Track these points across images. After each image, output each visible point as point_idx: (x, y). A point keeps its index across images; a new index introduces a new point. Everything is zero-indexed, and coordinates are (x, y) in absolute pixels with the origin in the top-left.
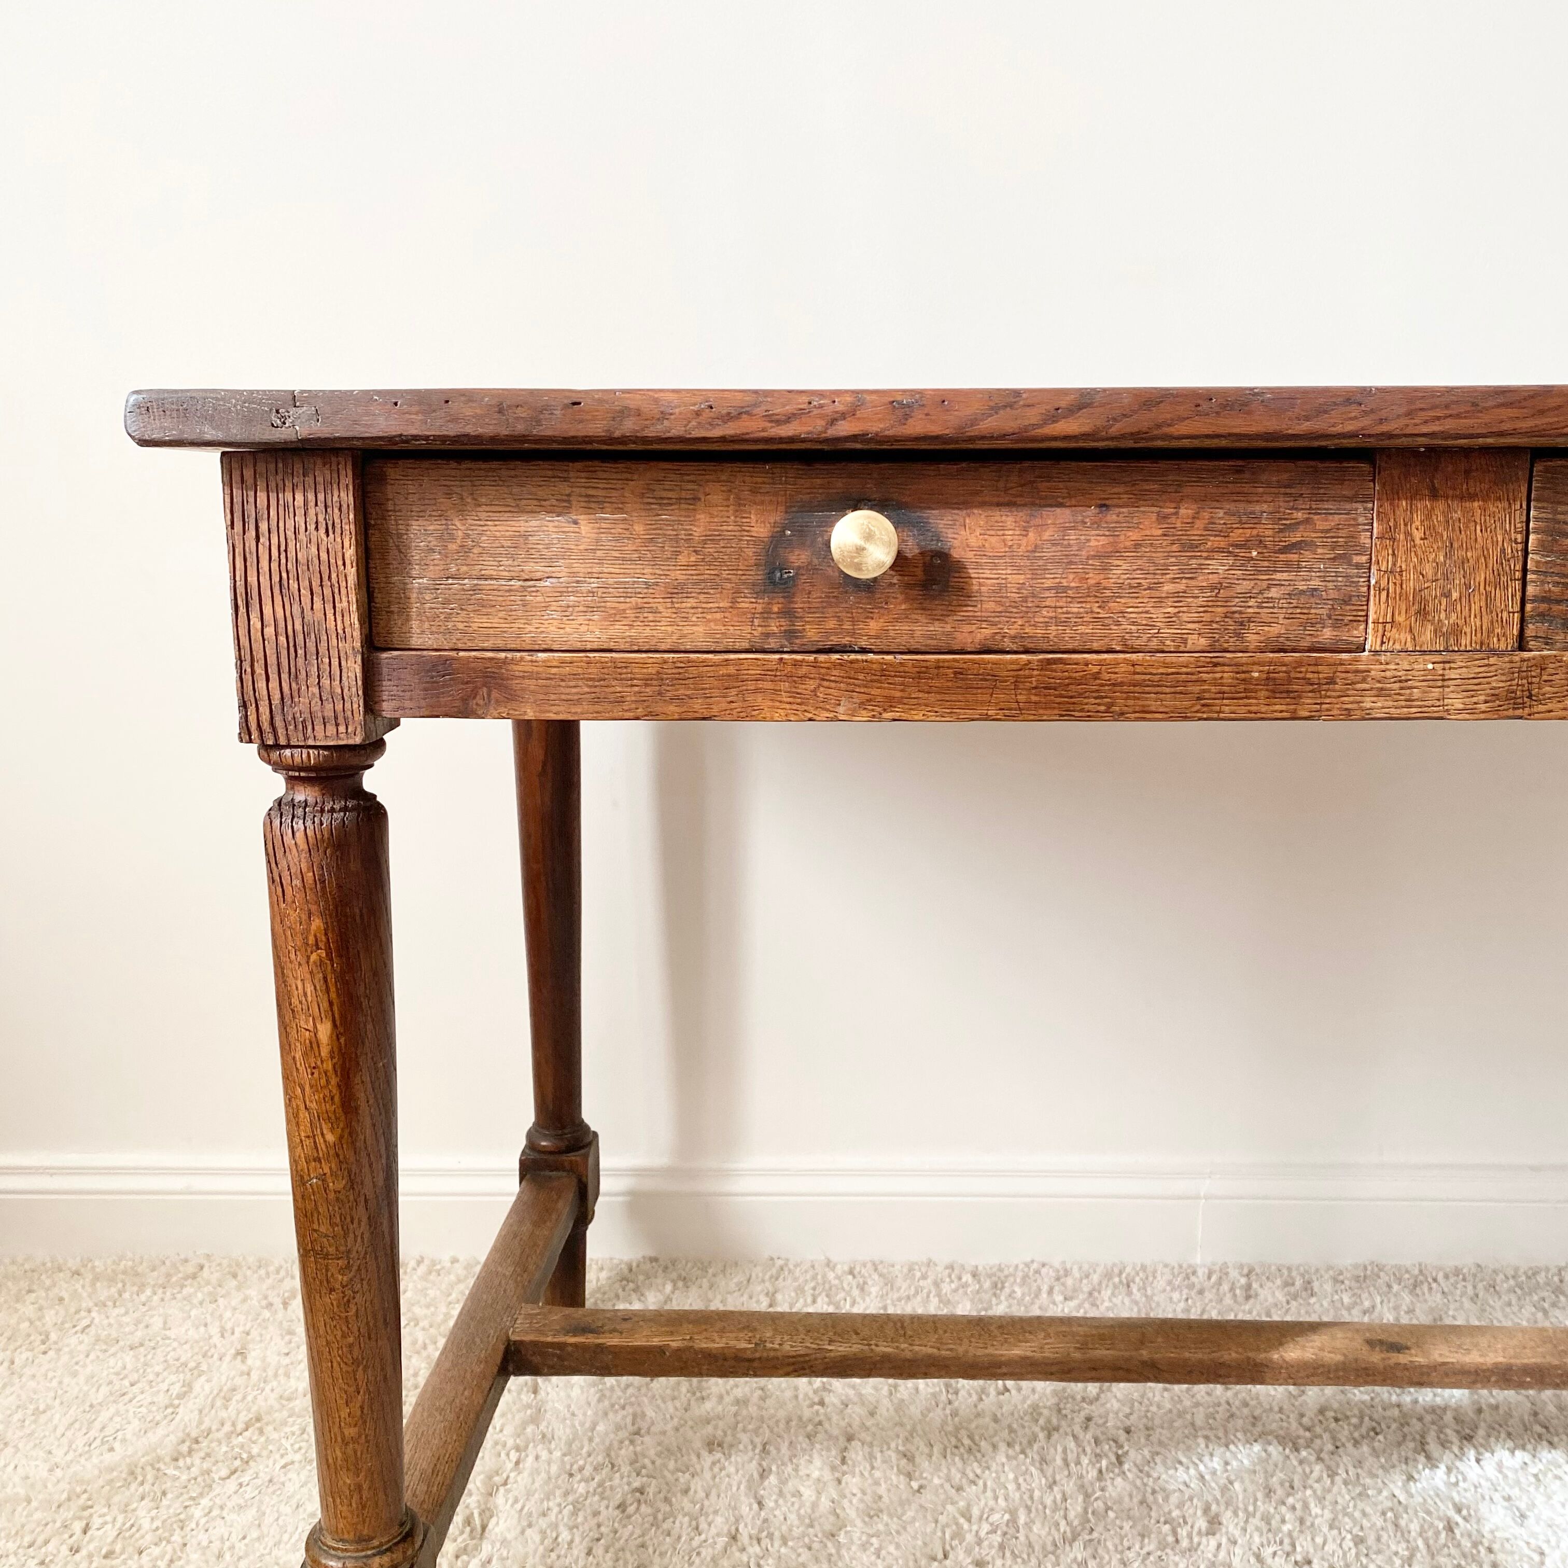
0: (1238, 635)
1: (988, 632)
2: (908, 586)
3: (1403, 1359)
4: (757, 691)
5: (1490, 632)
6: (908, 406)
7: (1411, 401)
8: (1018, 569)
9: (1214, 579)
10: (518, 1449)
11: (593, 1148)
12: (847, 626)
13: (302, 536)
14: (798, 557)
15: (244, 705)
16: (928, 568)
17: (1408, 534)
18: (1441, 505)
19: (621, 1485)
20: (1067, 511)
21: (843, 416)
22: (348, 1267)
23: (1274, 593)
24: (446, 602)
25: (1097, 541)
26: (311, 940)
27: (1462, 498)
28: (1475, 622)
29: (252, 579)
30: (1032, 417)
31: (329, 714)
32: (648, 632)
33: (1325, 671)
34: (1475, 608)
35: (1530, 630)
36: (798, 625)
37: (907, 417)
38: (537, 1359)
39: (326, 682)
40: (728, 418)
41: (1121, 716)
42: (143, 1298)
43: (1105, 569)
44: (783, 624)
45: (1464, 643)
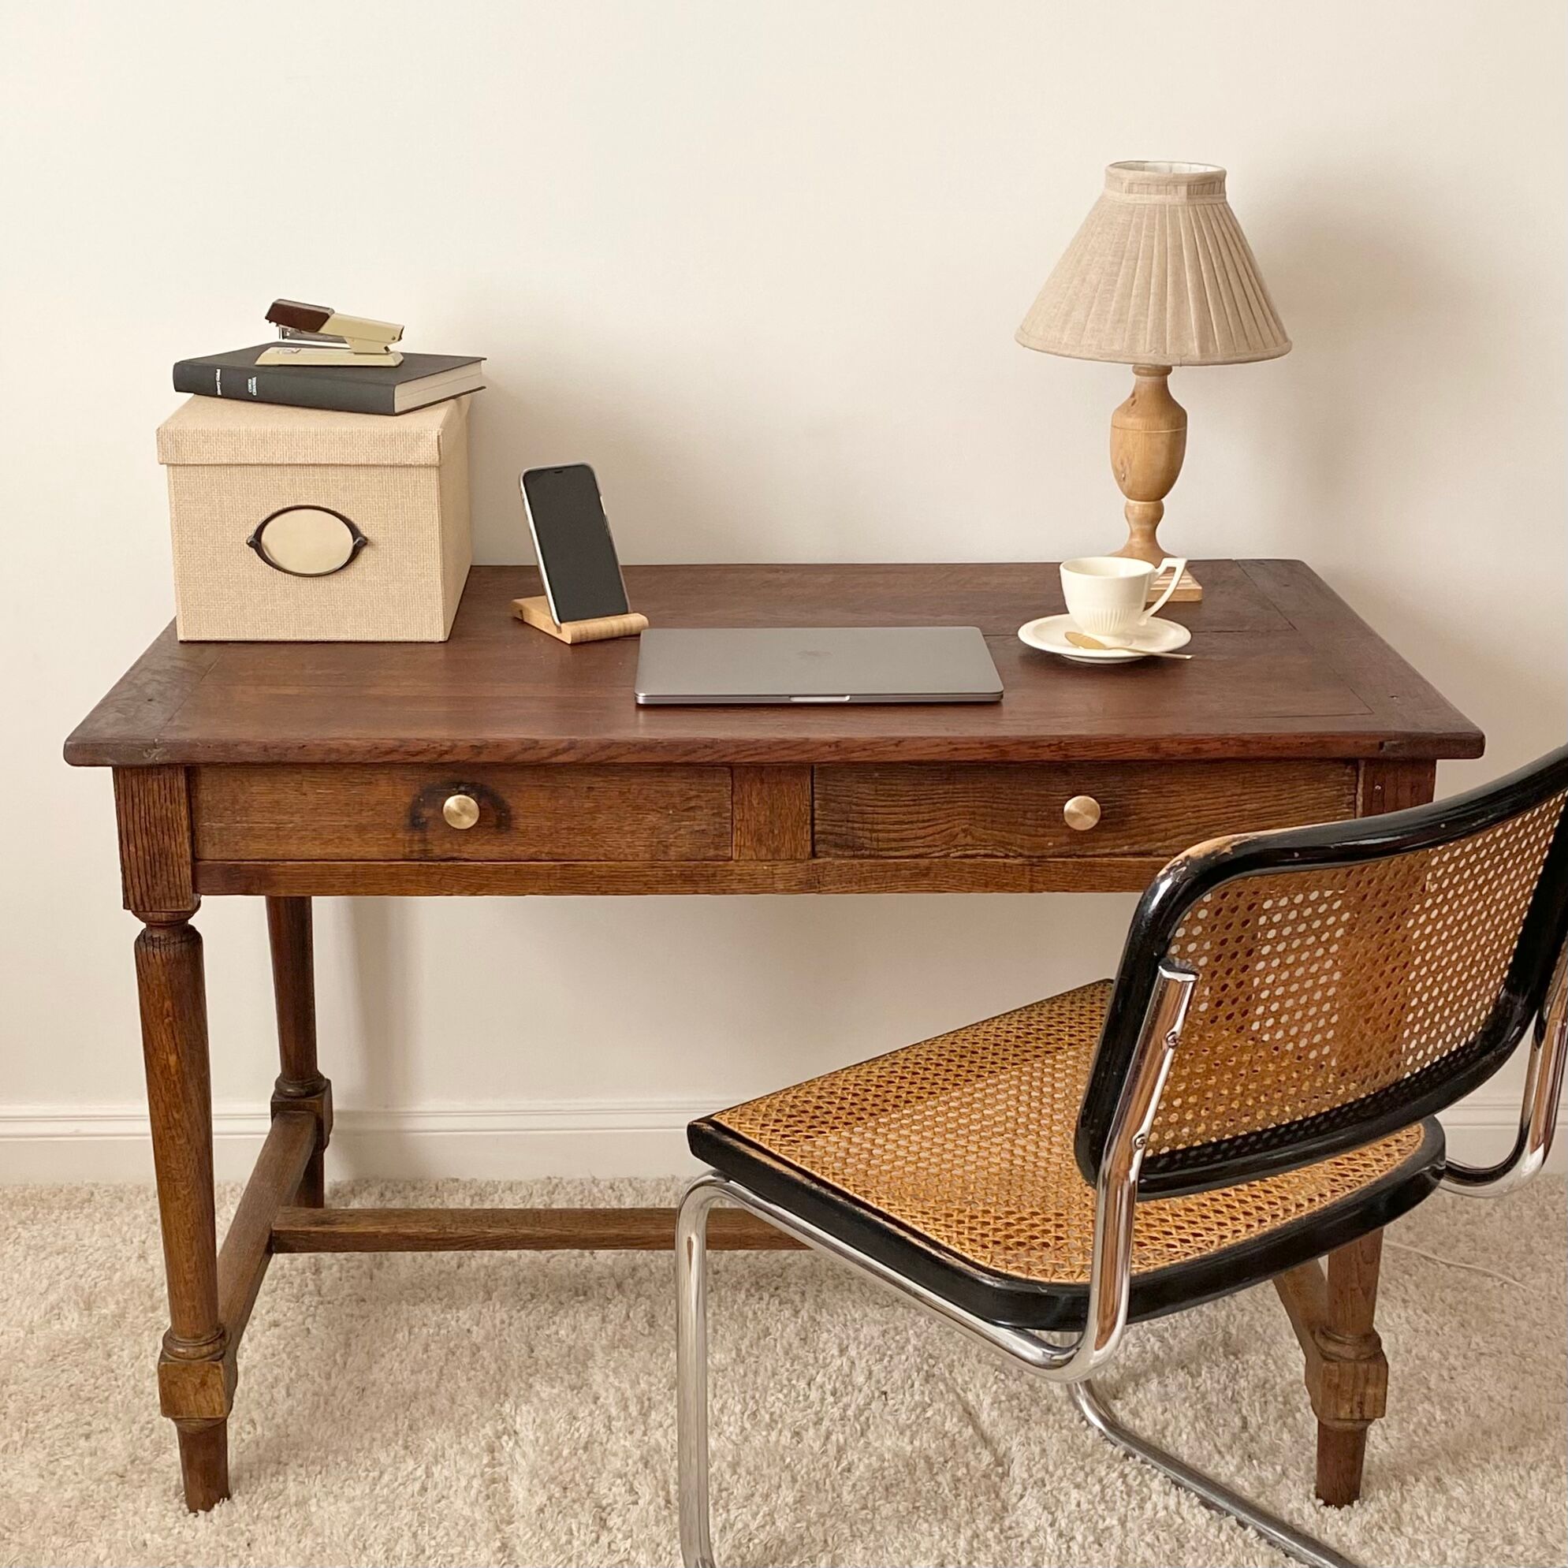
0: (665, 853)
1: (532, 850)
2: (491, 824)
4: (407, 881)
5: (796, 850)
6: (480, 747)
7: (737, 746)
8: (548, 819)
9: (651, 824)
11: (327, 1092)
12: (456, 847)
13: (158, 805)
14: (427, 812)
15: (126, 890)
16: (499, 818)
17: (750, 801)
18: (765, 786)
21: (446, 752)
22: (187, 1186)
23: (682, 832)
24: (235, 835)
25: (588, 805)
26: (165, 1012)
28: (788, 845)
29: (131, 826)
31: (174, 895)
32: (346, 850)
33: (711, 871)
34: (787, 838)
35: (818, 848)
36: (429, 847)
37: (480, 753)
38: (291, 1242)
39: (172, 879)
40: (387, 753)
41: (605, 893)
43: (594, 819)
44: (421, 846)
45: (783, 856)
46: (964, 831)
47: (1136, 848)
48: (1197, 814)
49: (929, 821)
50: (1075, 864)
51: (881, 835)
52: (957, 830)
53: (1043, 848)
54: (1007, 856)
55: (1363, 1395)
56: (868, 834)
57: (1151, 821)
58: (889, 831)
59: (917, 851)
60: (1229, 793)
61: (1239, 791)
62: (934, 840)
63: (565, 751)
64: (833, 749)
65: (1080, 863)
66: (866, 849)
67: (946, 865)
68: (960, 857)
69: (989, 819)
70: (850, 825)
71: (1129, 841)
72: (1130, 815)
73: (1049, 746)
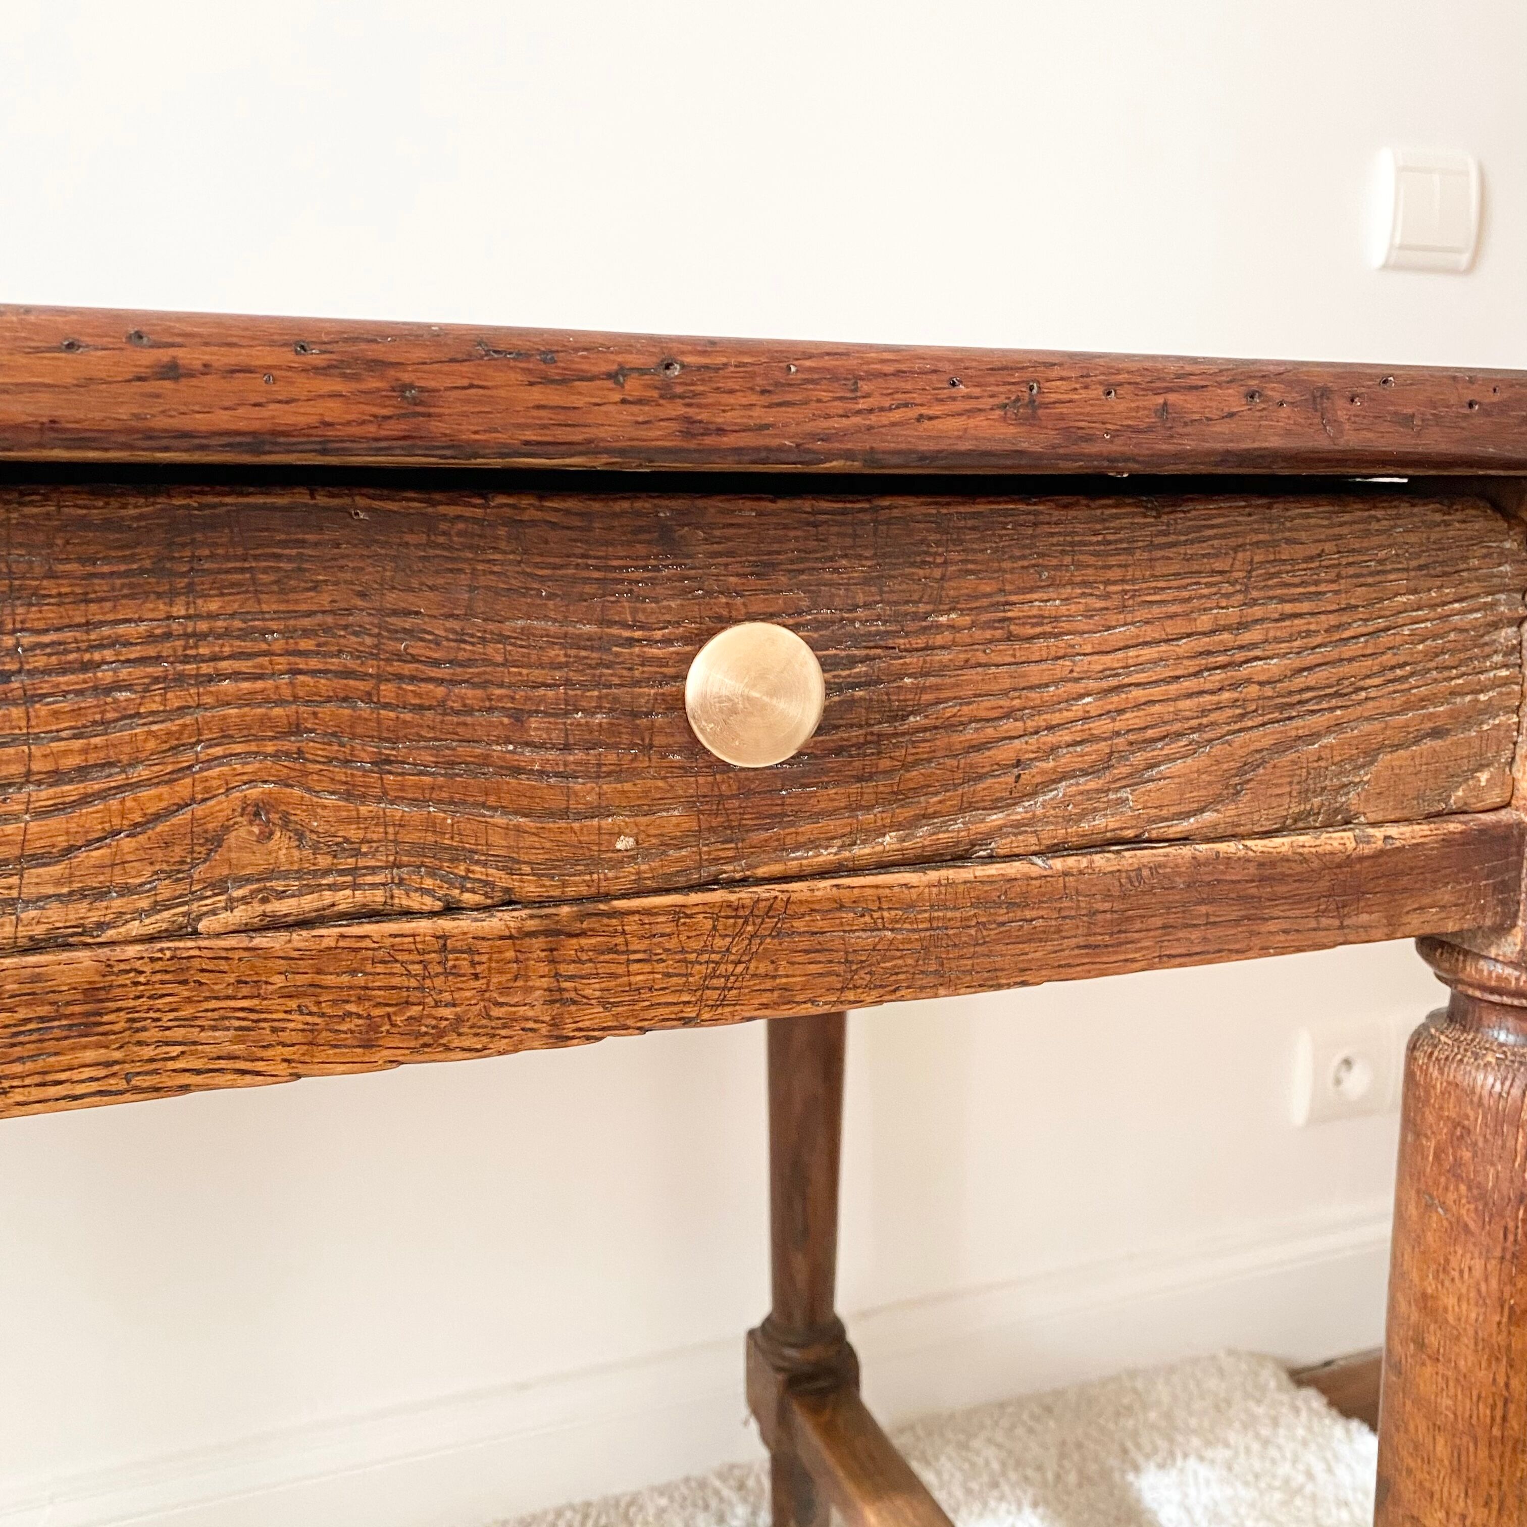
46: (256, 810)
47: (923, 835)
48: (1115, 700)
49: (82, 772)
50: (714, 912)
52: (219, 807)
53: (595, 862)
54: (451, 909)
57: (970, 734)
60: (1204, 622)
61: (1232, 614)
62: (118, 863)
65: (736, 909)
68: (247, 930)
69: (366, 752)
71: (904, 814)
72: (902, 713)
73: (616, 376)
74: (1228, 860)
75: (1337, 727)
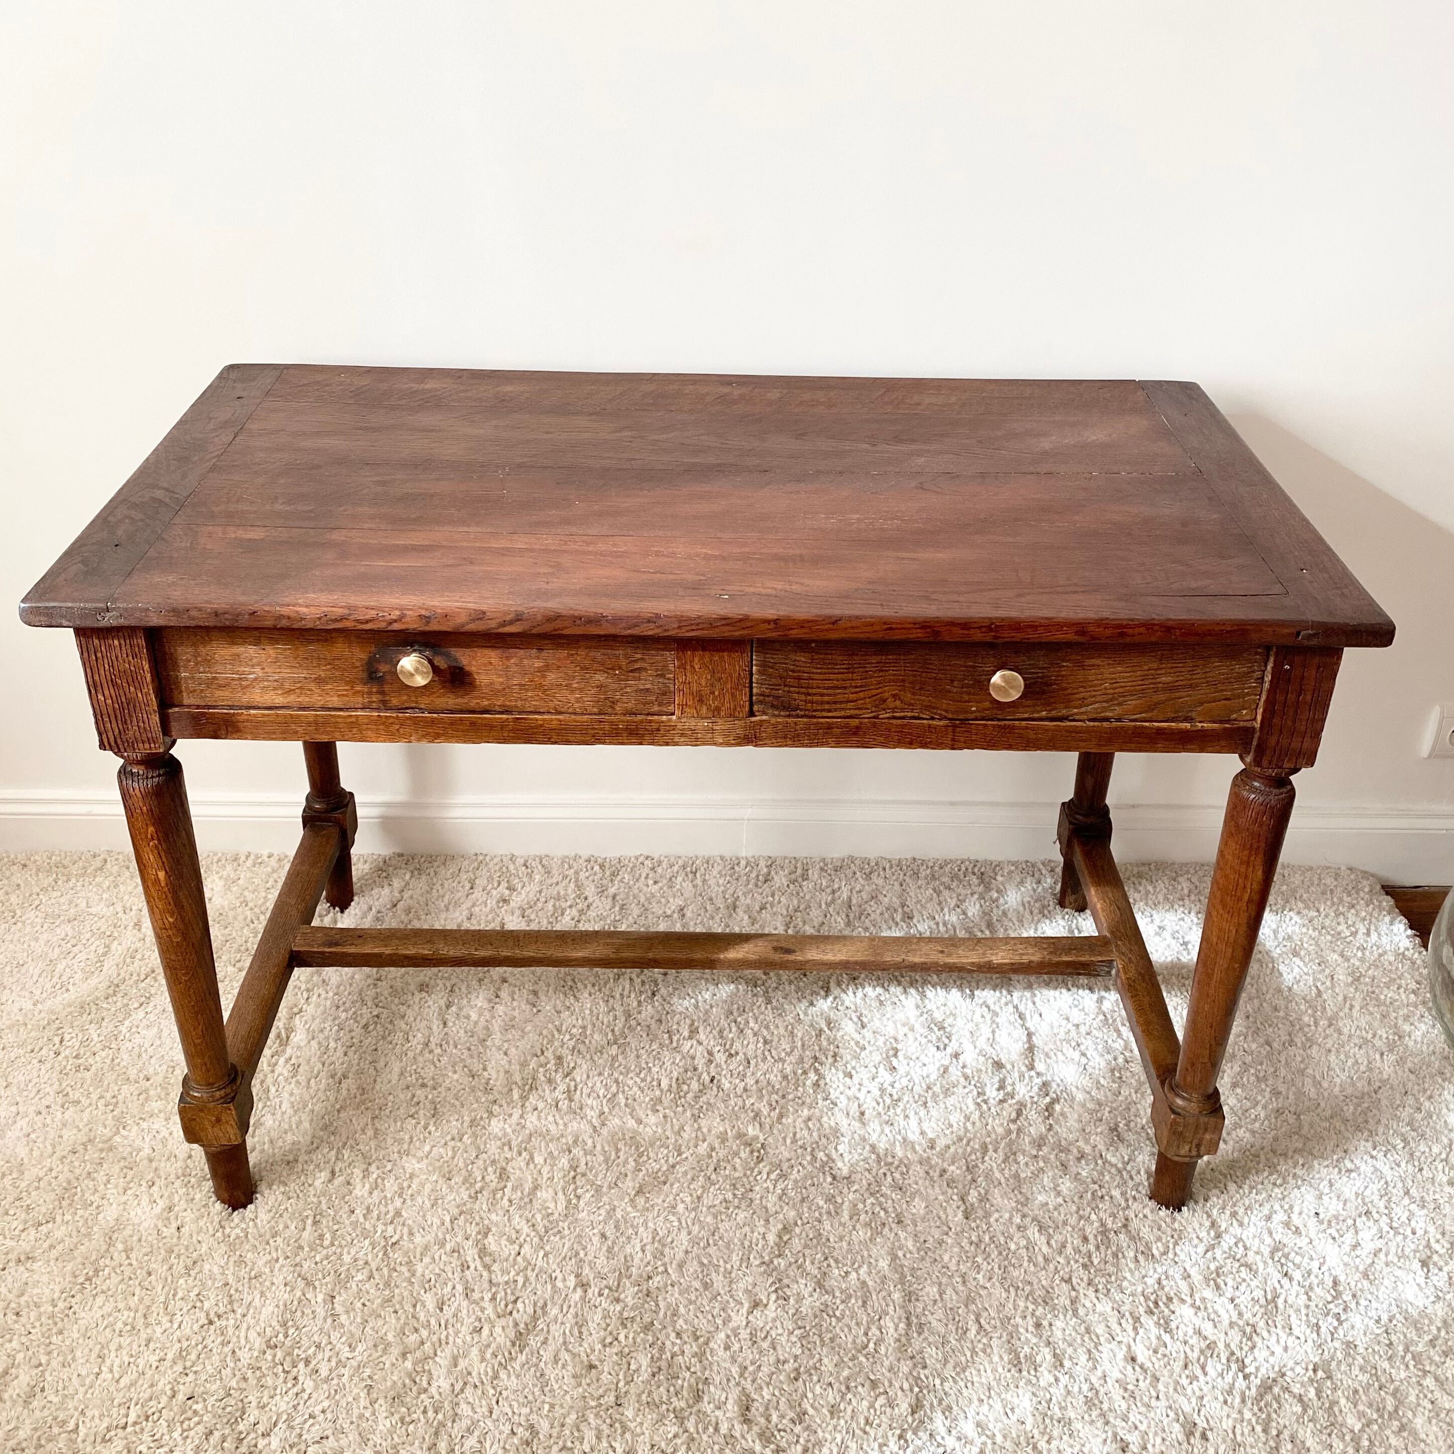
1: (486, 703)
2: (445, 682)
3: (791, 957)
4: (367, 729)
5: (735, 709)
6: (429, 617)
7: (680, 621)
8: (500, 676)
9: (598, 683)
10: (308, 990)
11: (350, 806)
12: (413, 701)
13: (120, 659)
14: (384, 668)
15: (100, 734)
16: (452, 674)
17: (692, 666)
18: (707, 654)
19: (366, 1013)
20: (522, 651)
21: (395, 621)
23: (628, 690)
24: (200, 684)
25: (538, 664)
27: (718, 651)
28: (727, 705)
29: (97, 678)
30: (492, 624)
31: (145, 739)
32: (307, 699)
33: (655, 726)
34: (727, 699)
35: (755, 708)
36: (387, 698)
37: (429, 623)
38: (310, 959)
39: (141, 725)
40: (336, 620)
41: (555, 743)
42: (71, 884)
43: (544, 677)
44: (380, 697)
45: (722, 713)
46: (894, 696)
47: (1054, 713)
48: (1116, 685)
49: (862, 686)
50: (994, 726)
51: (815, 698)
52: (886, 695)
53: (966, 712)
54: (932, 719)
55: (1201, 1140)
56: (803, 697)
57: (1070, 691)
58: (822, 695)
59: (849, 713)
60: (1146, 668)
61: (1155, 666)
62: (866, 703)
63: (511, 622)
64: (772, 626)
65: (999, 726)
66: (801, 710)
67: (874, 725)
68: (888, 718)
69: (918, 686)
70: (787, 689)
71: (1047, 708)
72: (1051, 685)
73: (980, 628)
74: (1146, 727)
75: (1190, 696)
